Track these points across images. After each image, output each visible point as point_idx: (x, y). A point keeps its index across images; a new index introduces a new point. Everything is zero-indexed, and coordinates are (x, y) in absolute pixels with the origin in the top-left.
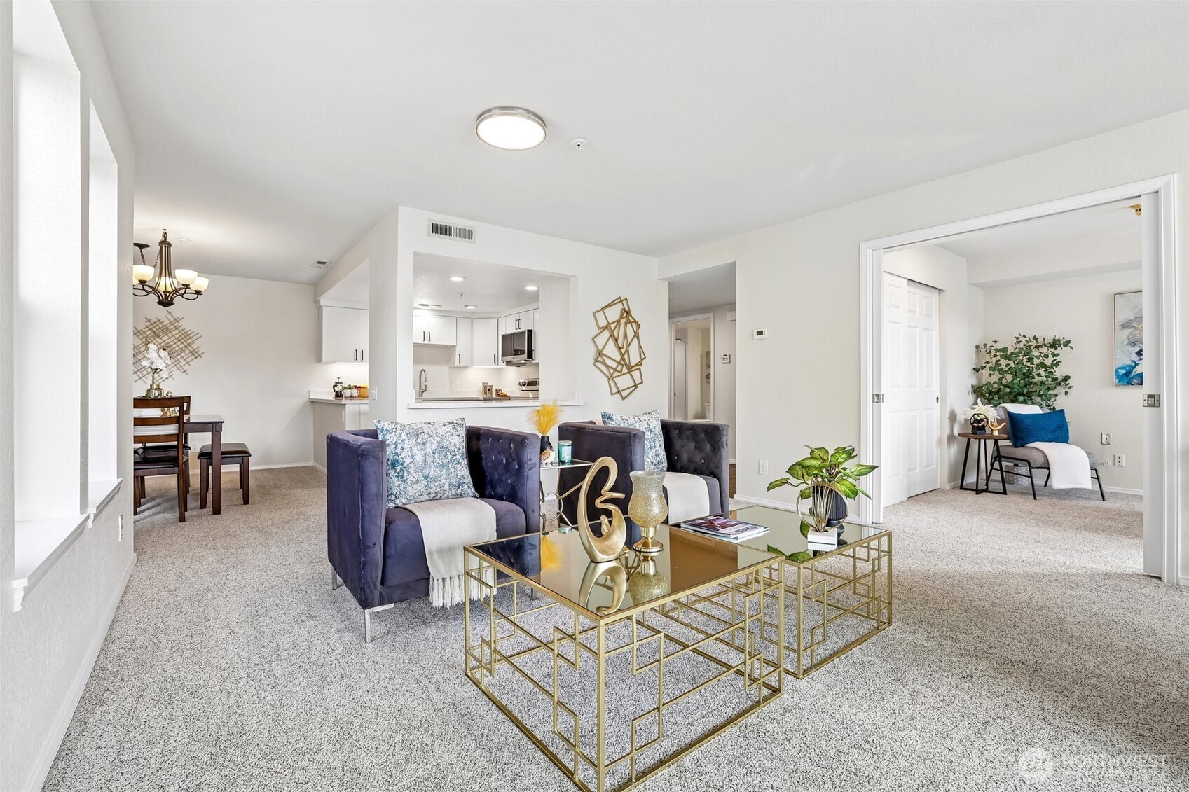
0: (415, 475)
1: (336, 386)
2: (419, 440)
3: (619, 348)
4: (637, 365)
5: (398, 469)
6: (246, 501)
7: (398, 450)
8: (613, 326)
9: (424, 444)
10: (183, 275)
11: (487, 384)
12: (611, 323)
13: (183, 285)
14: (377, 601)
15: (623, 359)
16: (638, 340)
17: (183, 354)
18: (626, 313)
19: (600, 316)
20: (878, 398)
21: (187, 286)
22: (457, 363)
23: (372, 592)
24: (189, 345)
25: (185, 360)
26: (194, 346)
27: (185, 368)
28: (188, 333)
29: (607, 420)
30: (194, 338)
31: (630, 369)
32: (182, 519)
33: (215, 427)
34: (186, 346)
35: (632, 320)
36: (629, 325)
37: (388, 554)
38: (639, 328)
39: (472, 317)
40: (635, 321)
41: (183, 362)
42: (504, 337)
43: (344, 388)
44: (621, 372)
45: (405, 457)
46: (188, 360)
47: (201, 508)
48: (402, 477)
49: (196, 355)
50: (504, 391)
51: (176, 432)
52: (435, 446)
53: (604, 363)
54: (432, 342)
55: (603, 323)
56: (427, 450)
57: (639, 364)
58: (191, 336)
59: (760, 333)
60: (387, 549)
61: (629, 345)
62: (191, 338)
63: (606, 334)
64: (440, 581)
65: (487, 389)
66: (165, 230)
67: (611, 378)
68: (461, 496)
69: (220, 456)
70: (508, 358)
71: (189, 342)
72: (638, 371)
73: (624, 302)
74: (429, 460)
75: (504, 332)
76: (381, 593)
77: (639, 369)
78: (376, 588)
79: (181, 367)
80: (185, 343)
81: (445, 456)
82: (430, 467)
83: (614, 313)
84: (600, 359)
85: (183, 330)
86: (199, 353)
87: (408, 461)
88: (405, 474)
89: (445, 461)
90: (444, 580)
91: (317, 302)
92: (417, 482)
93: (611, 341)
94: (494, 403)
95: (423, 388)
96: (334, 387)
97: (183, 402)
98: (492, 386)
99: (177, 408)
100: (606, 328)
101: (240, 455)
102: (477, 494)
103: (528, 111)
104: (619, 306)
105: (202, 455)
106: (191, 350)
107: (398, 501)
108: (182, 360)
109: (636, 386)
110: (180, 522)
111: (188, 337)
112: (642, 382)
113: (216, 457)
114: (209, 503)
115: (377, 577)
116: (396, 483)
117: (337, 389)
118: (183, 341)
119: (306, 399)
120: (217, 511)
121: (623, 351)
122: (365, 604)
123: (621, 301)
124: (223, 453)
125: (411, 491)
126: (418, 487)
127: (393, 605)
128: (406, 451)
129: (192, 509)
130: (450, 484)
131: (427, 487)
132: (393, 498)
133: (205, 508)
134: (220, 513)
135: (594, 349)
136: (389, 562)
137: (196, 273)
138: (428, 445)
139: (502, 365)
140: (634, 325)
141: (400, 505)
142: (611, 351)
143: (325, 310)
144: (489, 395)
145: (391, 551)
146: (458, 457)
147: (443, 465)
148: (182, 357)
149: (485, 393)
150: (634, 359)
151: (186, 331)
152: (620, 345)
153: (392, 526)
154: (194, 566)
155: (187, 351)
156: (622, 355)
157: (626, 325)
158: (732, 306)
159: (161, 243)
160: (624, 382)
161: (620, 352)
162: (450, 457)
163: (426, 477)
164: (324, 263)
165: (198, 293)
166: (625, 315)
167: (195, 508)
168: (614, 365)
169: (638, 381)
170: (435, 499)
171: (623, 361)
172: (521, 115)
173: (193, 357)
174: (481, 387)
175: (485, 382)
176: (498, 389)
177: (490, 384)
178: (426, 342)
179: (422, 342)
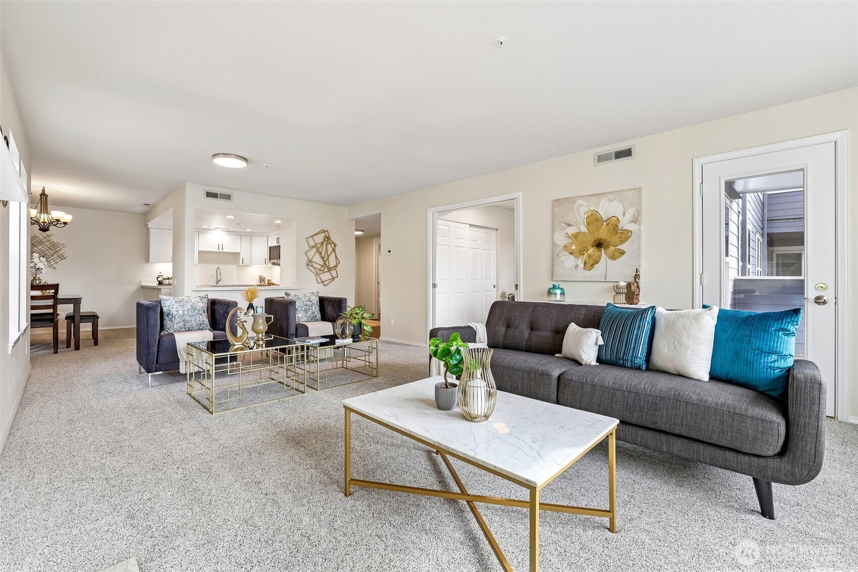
0: (178, 319)
2: (181, 304)
3: (323, 258)
4: (334, 267)
5: (170, 317)
6: (96, 344)
7: (170, 309)
8: (319, 246)
9: (184, 306)
10: (56, 214)
11: (262, 276)
12: (318, 244)
13: (56, 220)
14: (154, 371)
15: (325, 264)
16: (335, 253)
17: (53, 258)
18: (327, 238)
19: (311, 240)
20: (434, 286)
21: (58, 220)
22: (241, 264)
23: (152, 366)
24: (57, 251)
25: (54, 261)
26: (61, 252)
27: (54, 266)
28: (57, 244)
29: (287, 296)
30: (60, 248)
31: (330, 269)
32: (56, 352)
33: (76, 302)
34: (55, 253)
35: (331, 242)
36: (329, 245)
37: (160, 350)
38: (335, 247)
39: (251, 235)
40: (333, 243)
41: (52, 262)
42: (270, 248)
43: (165, 279)
44: (323, 271)
45: (174, 312)
46: (56, 261)
47: (67, 347)
48: (172, 320)
49: (62, 258)
50: (273, 281)
51: (53, 304)
52: (189, 306)
53: (312, 266)
54: (224, 250)
55: (312, 244)
56: (184, 309)
57: (336, 266)
58: (59, 246)
59: (389, 251)
60: (159, 348)
61: (328, 256)
62: (58, 247)
63: (314, 250)
64: (184, 362)
65: (262, 279)
67: (317, 274)
68: (202, 329)
69: (79, 318)
70: (273, 261)
71: (57, 250)
72: (335, 270)
73: (326, 233)
74: (186, 313)
75: (270, 245)
76: (156, 367)
77: (336, 269)
78: (153, 363)
79: (52, 265)
80: (55, 251)
81: (194, 311)
82: (186, 316)
83: (320, 239)
84: (310, 264)
85: (53, 242)
86: (64, 257)
87: (175, 313)
88: (173, 319)
89: (194, 314)
90: (186, 362)
91: (147, 225)
92: (179, 322)
93: (318, 254)
94: (266, 288)
95: (219, 279)
96: (157, 278)
97: (56, 287)
98: (265, 278)
99: (53, 291)
100: (313, 247)
101: (93, 318)
102: (212, 329)
103: (237, 156)
104: (323, 234)
105: (67, 318)
106: (59, 255)
107: (169, 331)
108: (52, 261)
109: (333, 278)
110: (54, 353)
111: (56, 247)
112: (337, 277)
113: (77, 318)
114: (73, 343)
115: (154, 360)
116: (169, 323)
117: (159, 279)
118: (53, 249)
119: (139, 286)
120: (77, 348)
121: (325, 259)
122: (149, 371)
123: (324, 232)
124: (81, 316)
125: (176, 327)
126: (179, 325)
127: (161, 372)
128: (174, 309)
129: (61, 348)
130: (196, 324)
131: (184, 325)
132: (167, 329)
133: (69, 347)
134: (79, 349)
135: (306, 258)
136: (160, 354)
137: (64, 213)
138: (186, 306)
139: (270, 265)
140: (332, 245)
141: (171, 333)
142: (317, 259)
143: (152, 231)
144: (263, 283)
145: (161, 349)
146: (201, 312)
147: (193, 315)
148: (52, 259)
149: (261, 282)
150: (332, 263)
151: (55, 242)
152: (323, 256)
153: (162, 339)
154: (65, 369)
155: (56, 256)
156: (324, 262)
157: (327, 245)
158: (378, 235)
159: (41, 195)
160: (326, 276)
161: (324, 260)
162: (196, 312)
163: (184, 321)
164: (149, 205)
165: (65, 223)
166: (327, 239)
167: (63, 348)
168: (319, 267)
169: (335, 275)
170: (188, 330)
171: (325, 265)
172: (234, 158)
173: (60, 259)
174: (258, 278)
175: (261, 275)
176: (269, 279)
177: (264, 277)
178: (221, 250)
179: (217, 250)
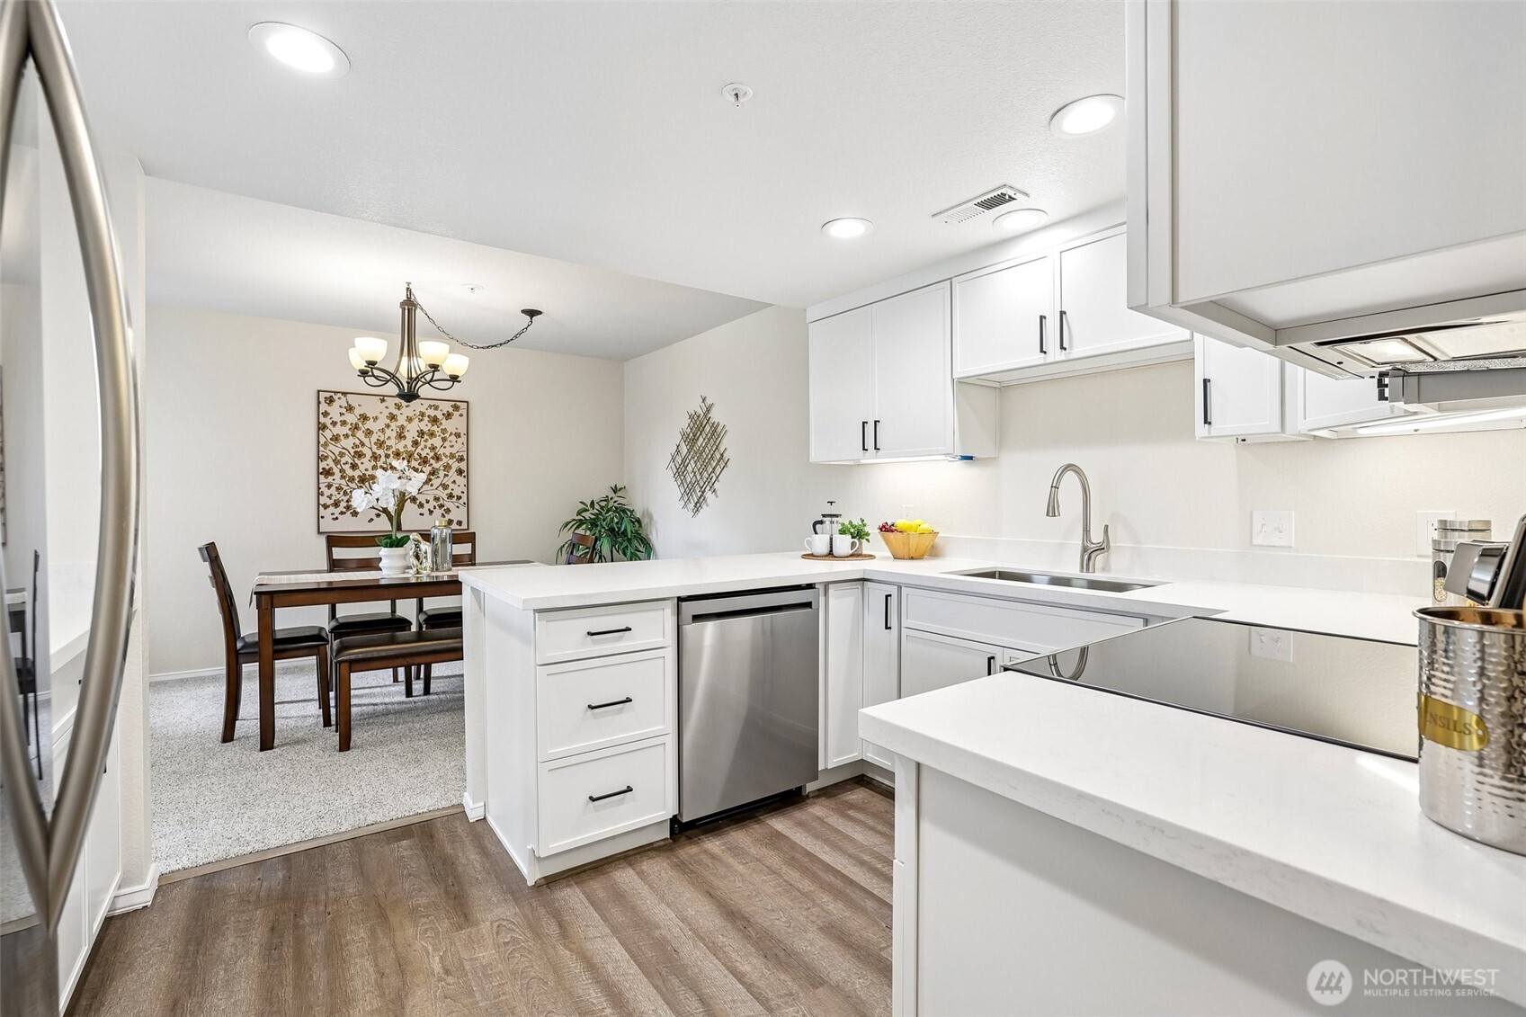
1: (821, 522)
17: (714, 464)
24: (718, 447)
26: (721, 448)
34: (715, 451)
41: (714, 478)
46: (717, 473)
62: (719, 436)
66: (409, 284)
79: (713, 485)
80: (715, 446)
106: (719, 455)
108: (713, 474)
111: (716, 436)
148: (713, 469)
155: (716, 459)
159: (403, 304)
173: (722, 467)
179: (1038, 358)
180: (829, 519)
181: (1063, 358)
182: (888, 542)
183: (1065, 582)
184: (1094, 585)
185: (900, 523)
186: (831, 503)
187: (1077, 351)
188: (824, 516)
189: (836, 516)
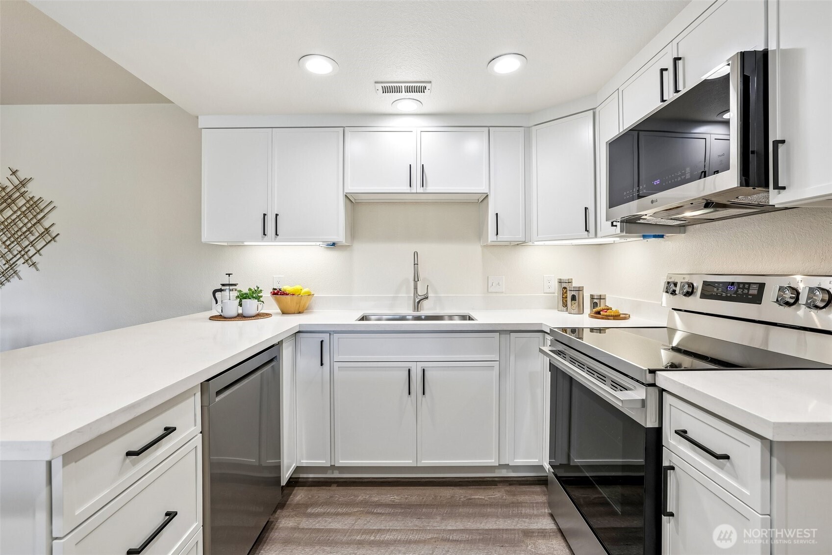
1: (221, 290)
11: (569, 282)
22: (491, 236)
50: (613, 304)
65: (569, 294)
70: (624, 209)
95: (421, 291)
98: (580, 290)
139: (607, 233)
144: (573, 310)
149: (566, 306)
174: (555, 287)
175: (565, 277)
176: (596, 293)
177: (575, 284)
178: (417, 188)
179: (406, 188)
180: (228, 287)
181: (422, 191)
182: (279, 302)
183: (403, 318)
184: (418, 318)
185: (286, 288)
186: (229, 275)
187: (430, 188)
188: (223, 285)
189: (235, 285)
